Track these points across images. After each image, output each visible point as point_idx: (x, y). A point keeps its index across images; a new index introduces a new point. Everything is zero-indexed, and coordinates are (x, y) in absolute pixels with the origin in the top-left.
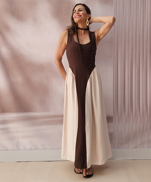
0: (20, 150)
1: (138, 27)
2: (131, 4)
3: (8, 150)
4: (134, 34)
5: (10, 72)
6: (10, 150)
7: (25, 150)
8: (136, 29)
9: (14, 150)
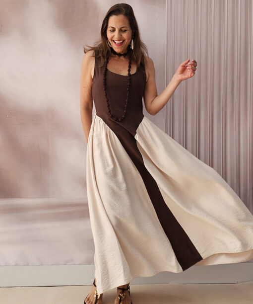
1: (209, 46)
7: (6, 266)
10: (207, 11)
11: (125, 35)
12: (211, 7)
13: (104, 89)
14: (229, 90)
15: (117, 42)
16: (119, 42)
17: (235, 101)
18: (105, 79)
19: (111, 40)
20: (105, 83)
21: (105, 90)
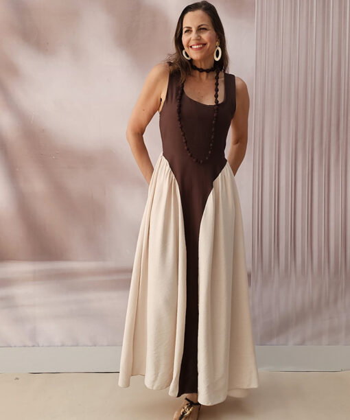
3: (11, 347)
5: (17, 170)
6: (15, 347)
7: (50, 346)
9: (25, 346)
10: (307, 28)
11: (205, 36)
12: (311, 22)
13: (178, 118)
14: (333, 128)
15: (195, 47)
16: (198, 47)
17: (341, 141)
18: (180, 106)
19: (188, 46)
20: (179, 112)
21: (180, 120)
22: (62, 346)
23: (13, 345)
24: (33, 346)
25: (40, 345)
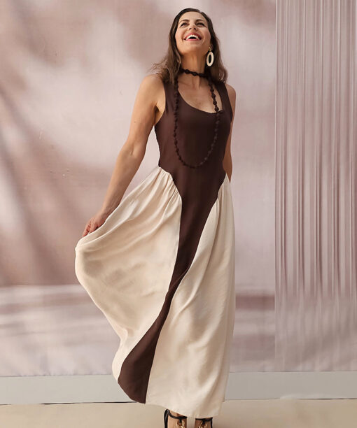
0: (50, 375)
1: (334, 81)
2: (318, 24)
3: (20, 376)
4: (326, 97)
5: (26, 188)
6: (25, 376)
7: (62, 375)
8: (331, 84)
9: (35, 376)
22: (74, 375)
23: (22, 375)
24: (44, 376)
25: (52, 374)
